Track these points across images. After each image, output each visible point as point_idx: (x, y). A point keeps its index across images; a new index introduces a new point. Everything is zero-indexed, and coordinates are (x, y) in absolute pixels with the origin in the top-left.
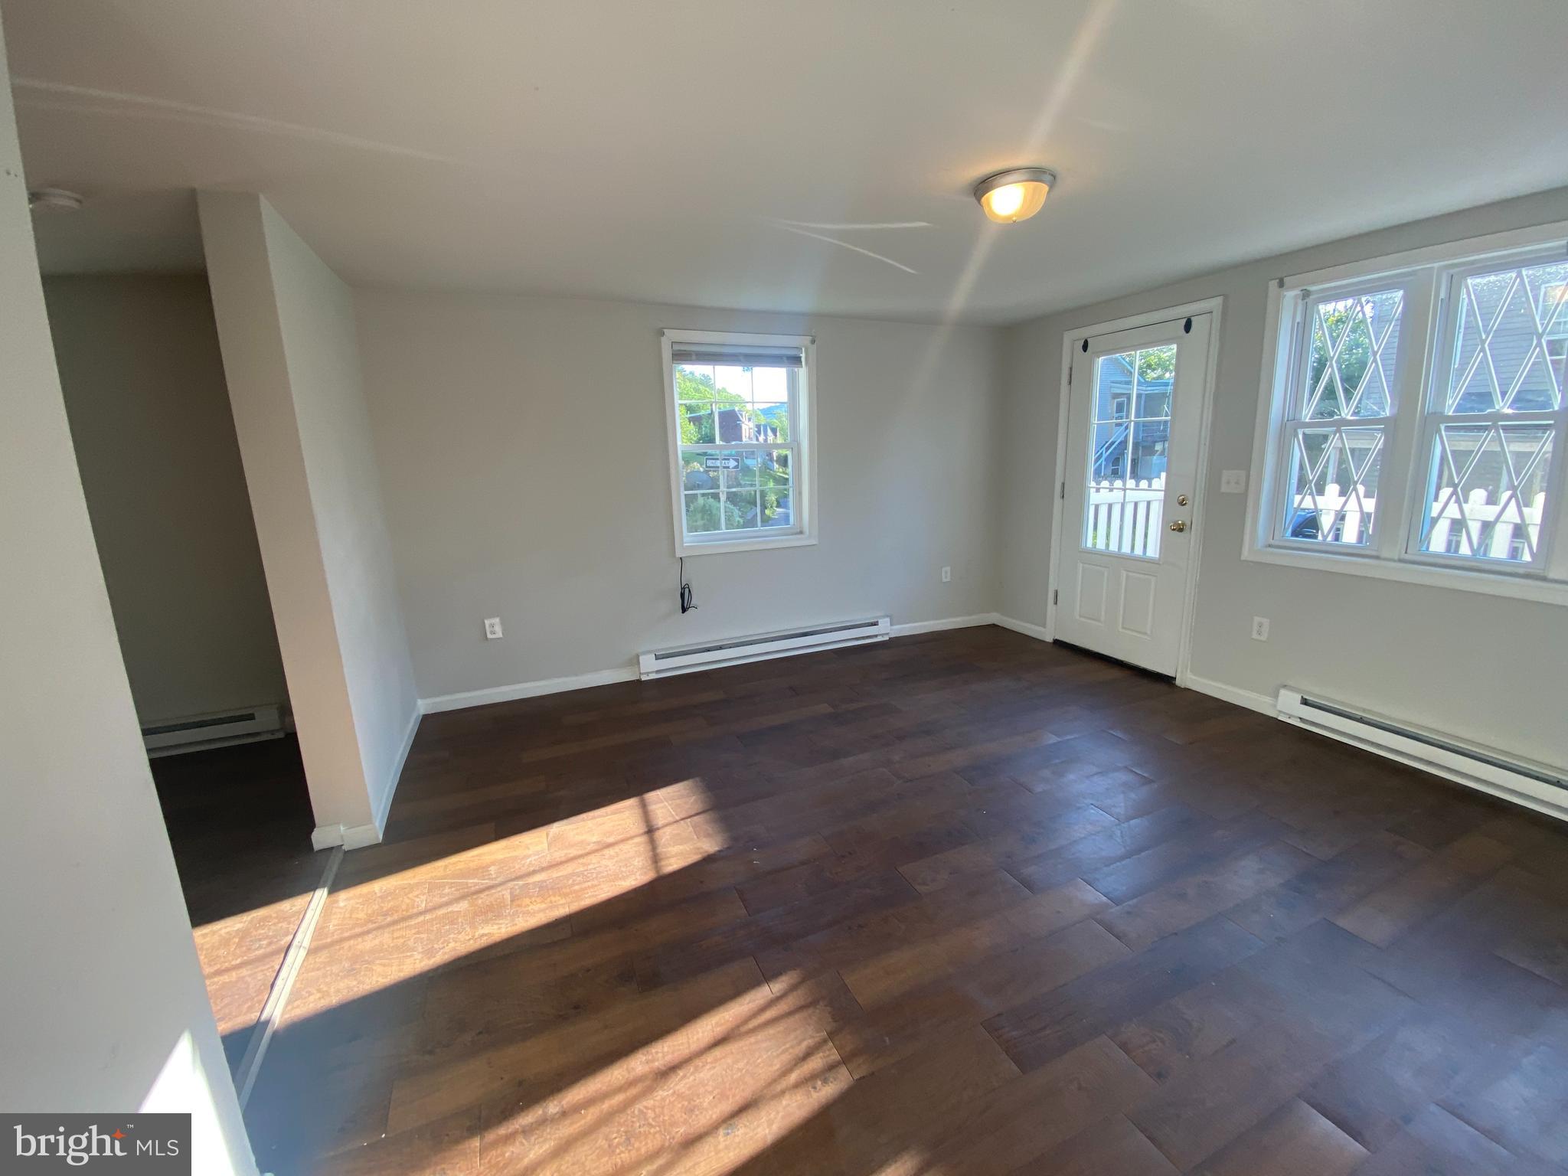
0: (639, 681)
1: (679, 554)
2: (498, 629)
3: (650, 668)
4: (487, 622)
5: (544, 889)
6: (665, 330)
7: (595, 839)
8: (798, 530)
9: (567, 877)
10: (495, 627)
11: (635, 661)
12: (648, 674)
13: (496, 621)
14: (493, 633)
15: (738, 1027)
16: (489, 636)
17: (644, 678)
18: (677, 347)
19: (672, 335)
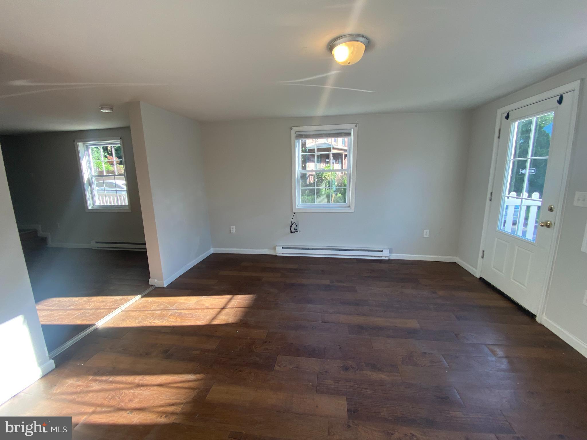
0: (276, 255)
1: (294, 211)
2: (234, 230)
3: (280, 252)
4: (232, 227)
5: (180, 316)
6: (293, 127)
7: (207, 305)
8: (348, 206)
9: (188, 314)
10: (234, 229)
11: (275, 248)
12: (280, 253)
13: (234, 227)
14: (233, 231)
15: (170, 383)
16: (232, 232)
17: (278, 255)
18: (298, 133)
19: (295, 129)
